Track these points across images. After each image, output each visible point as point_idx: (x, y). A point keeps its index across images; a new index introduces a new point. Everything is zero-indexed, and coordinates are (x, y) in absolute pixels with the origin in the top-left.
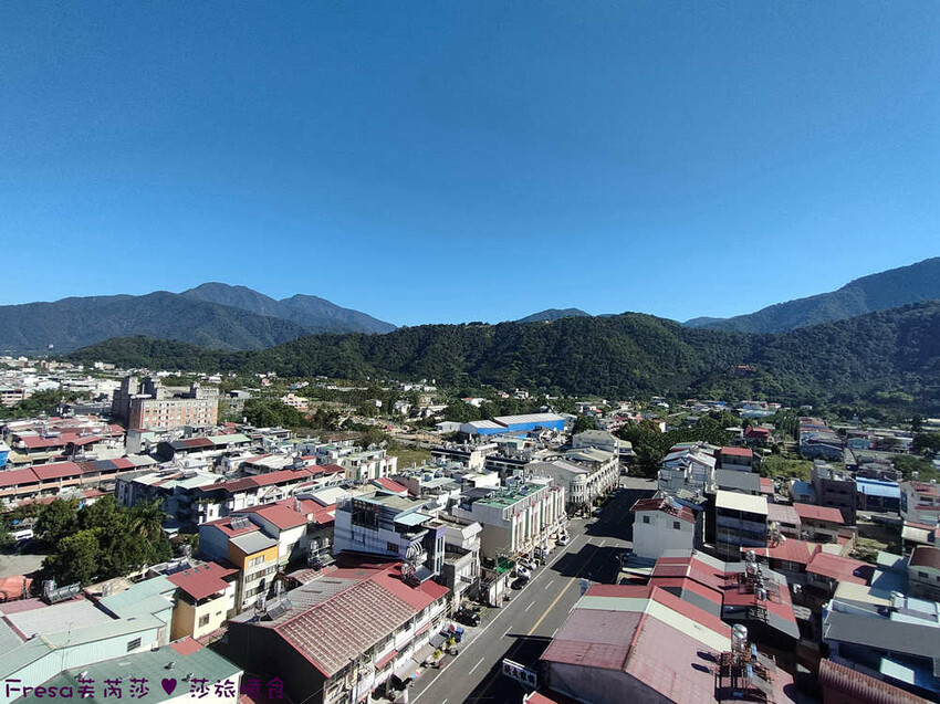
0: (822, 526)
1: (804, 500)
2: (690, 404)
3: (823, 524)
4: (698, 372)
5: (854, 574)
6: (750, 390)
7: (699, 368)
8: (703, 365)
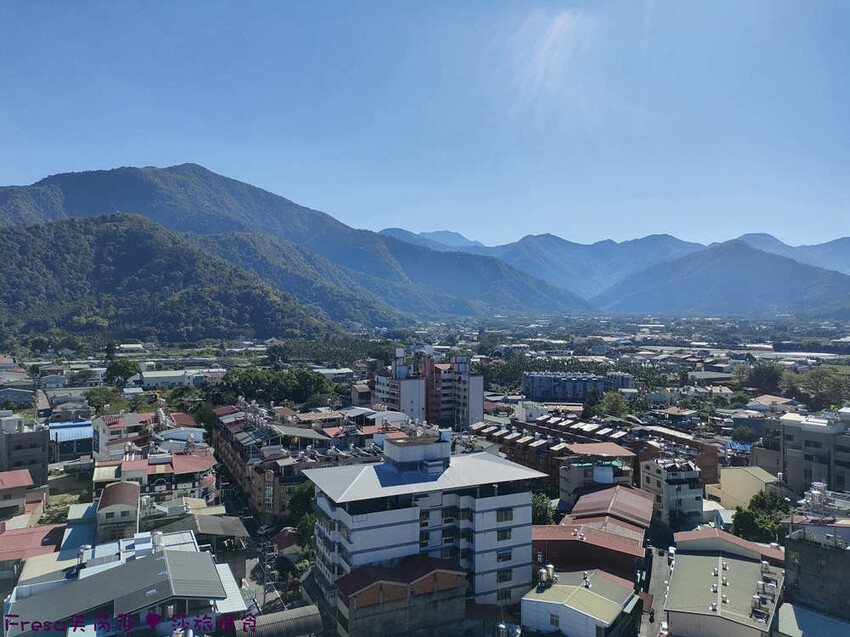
5: (44, 544)
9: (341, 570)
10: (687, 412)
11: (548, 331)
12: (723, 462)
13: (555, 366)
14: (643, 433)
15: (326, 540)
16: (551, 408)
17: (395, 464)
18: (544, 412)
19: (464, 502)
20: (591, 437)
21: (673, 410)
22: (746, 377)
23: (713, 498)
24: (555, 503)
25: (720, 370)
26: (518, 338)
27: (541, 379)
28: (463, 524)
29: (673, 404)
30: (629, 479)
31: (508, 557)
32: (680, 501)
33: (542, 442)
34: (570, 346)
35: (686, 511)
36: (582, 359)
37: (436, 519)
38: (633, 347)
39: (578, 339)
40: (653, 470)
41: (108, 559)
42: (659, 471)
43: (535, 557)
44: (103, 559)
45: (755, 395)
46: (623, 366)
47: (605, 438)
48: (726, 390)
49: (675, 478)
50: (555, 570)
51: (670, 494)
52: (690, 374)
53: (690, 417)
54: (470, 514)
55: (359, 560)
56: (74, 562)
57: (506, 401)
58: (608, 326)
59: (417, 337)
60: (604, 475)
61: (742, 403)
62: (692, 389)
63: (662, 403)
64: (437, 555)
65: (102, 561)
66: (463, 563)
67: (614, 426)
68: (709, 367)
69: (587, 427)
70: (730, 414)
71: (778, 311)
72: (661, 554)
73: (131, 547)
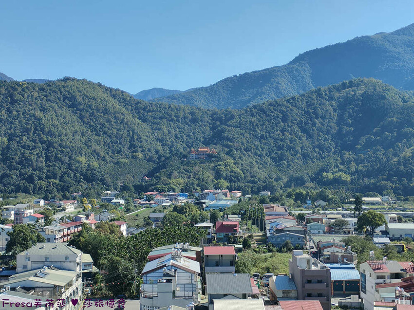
2: (149, 199)
4: (155, 157)
6: (212, 177)
7: (157, 152)
8: (160, 148)
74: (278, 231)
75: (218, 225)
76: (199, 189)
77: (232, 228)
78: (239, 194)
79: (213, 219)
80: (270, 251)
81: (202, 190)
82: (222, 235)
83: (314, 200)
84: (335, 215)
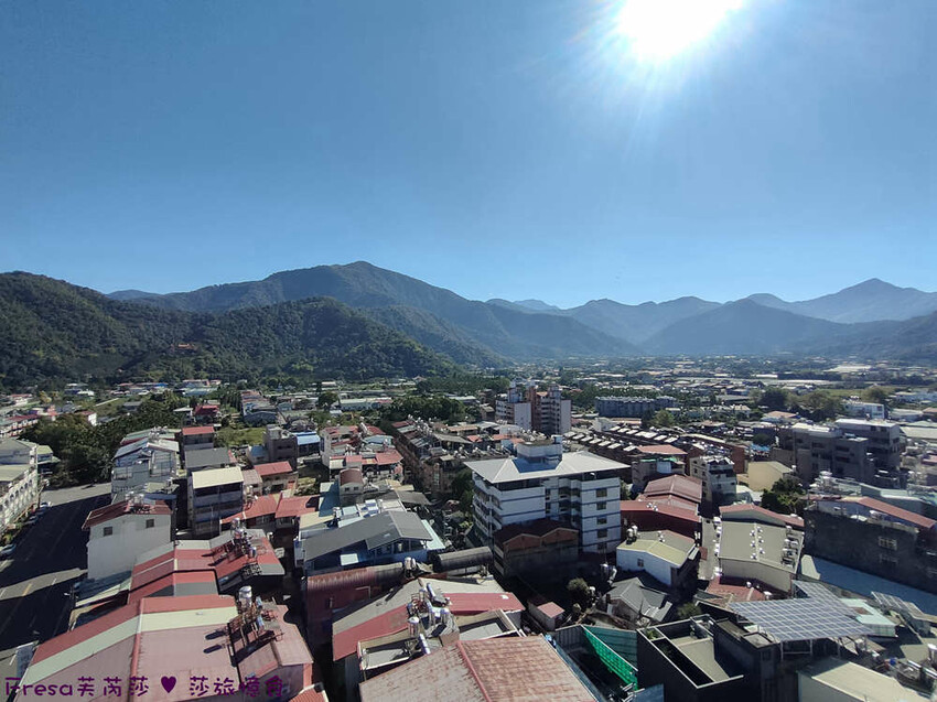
0: (277, 479)
1: (261, 461)
2: (123, 389)
3: (277, 477)
4: (131, 351)
5: (307, 507)
6: (191, 369)
7: (133, 347)
8: (137, 344)
9: (494, 527)
10: (717, 424)
11: (608, 368)
12: (748, 458)
13: (617, 393)
14: (688, 439)
15: (483, 507)
16: (618, 422)
17: (526, 458)
18: (614, 425)
19: (573, 484)
20: (651, 442)
21: (707, 423)
22: (759, 399)
23: (742, 484)
24: (630, 486)
25: (739, 394)
26: (588, 373)
27: (609, 402)
28: (573, 499)
29: (706, 418)
30: (683, 470)
31: (605, 522)
32: (720, 485)
33: (617, 445)
34: (626, 379)
35: (725, 492)
36: (636, 387)
37: (555, 495)
38: (673, 378)
39: (632, 374)
40: (699, 464)
41: (352, 516)
42: (704, 465)
43: (622, 522)
44: (349, 516)
45: (767, 411)
46: (668, 392)
47: (662, 442)
48: (745, 408)
49: (716, 469)
50: (639, 530)
51: (713, 481)
52: (717, 397)
53: (720, 427)
54: (578, 492)
55: (507, 521)
56: (331, 518)
57: (584, 417)
58: (652, 363)
59: (516, 374)
60: (664, 467)
61: (757, 417)
62: (720, 407)
63: (699, 418)
64: (556, 519)
65: (348, 517)
66: (574, 524)
67: (666, 433)
68: (730, 392)
69: (648, 435)
70: (749, 426)
71: (780, 351)
72: (708, 522)
73: (365, 508)
74: (253, 411)
75: (197, 409)
76: (178, 380)
77: (211, 411)
78: (218, 383)
79: (193, 404)
80: (246, 427)
81: (182, 380)
82: (201, 417)
83: (284, 385)
84: (300, 396)
